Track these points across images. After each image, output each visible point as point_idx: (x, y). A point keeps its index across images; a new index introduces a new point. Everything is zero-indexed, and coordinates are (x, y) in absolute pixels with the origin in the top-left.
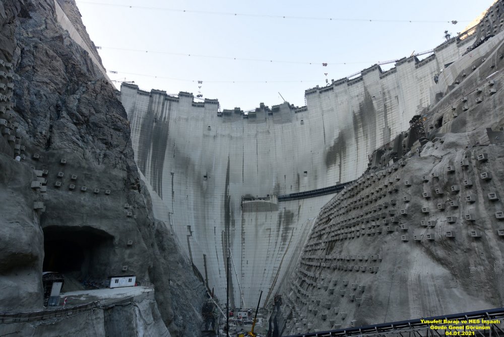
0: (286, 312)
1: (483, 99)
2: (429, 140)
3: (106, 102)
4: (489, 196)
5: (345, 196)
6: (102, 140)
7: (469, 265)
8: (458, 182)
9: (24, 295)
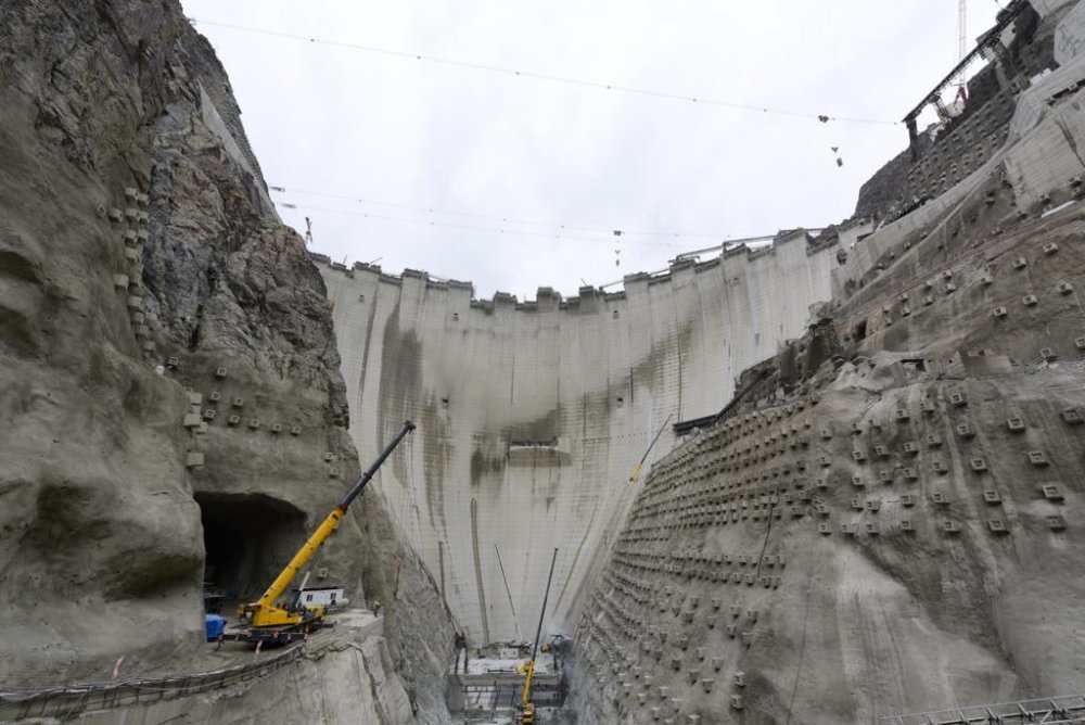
0: (591, 651)
1: (934, 300)
2: (846, 360)
3: (294, 267)
4: (973, 464)
5: (703, 448)
6: (287, 335)
7: (939, 577)
8: (916, 438)
9: (181, 637)
